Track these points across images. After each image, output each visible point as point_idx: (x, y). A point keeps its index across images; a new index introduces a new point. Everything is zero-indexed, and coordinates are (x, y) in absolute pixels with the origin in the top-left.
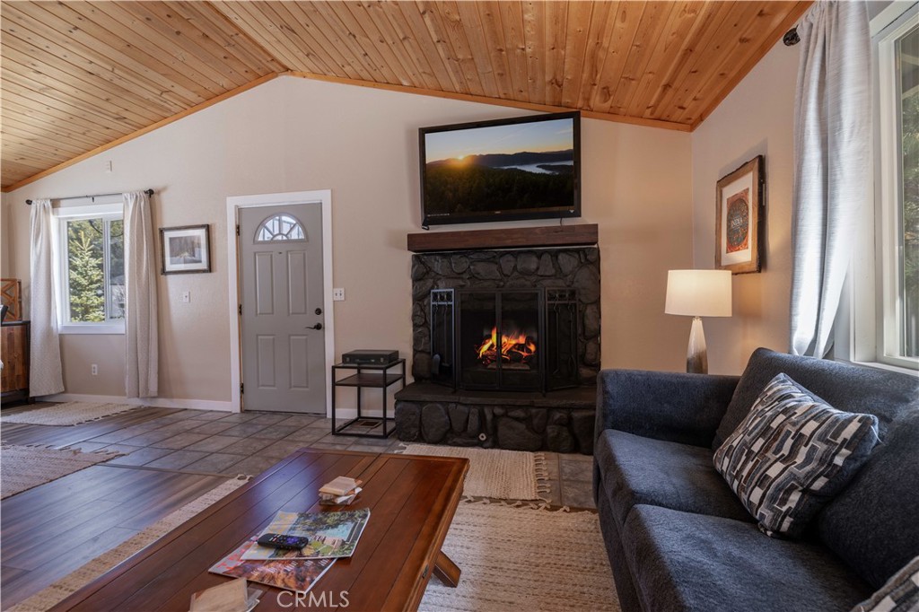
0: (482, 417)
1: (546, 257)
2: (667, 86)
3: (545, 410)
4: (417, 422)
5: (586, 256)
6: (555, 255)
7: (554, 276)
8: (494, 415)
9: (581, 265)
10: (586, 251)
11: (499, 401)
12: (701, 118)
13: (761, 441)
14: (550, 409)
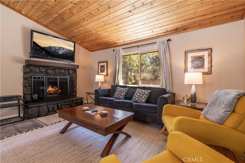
0: (58, 106)
1: (67, 70)
2: (93, 46)
3: (72, 102)
4: (38, 112)
5: (74, 71)
6: (69, 70)
7: (68, 74)
8: (61, 105)
9: (74, 73)
10: (74, 69)
11: (62, 101)
12: (94, 51)
13: (120, 93)
14: (73, 101)
